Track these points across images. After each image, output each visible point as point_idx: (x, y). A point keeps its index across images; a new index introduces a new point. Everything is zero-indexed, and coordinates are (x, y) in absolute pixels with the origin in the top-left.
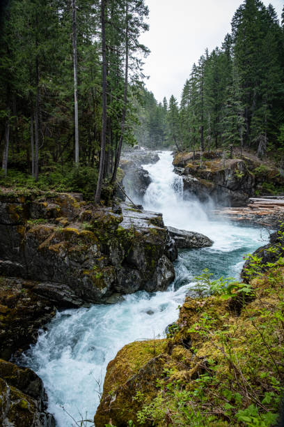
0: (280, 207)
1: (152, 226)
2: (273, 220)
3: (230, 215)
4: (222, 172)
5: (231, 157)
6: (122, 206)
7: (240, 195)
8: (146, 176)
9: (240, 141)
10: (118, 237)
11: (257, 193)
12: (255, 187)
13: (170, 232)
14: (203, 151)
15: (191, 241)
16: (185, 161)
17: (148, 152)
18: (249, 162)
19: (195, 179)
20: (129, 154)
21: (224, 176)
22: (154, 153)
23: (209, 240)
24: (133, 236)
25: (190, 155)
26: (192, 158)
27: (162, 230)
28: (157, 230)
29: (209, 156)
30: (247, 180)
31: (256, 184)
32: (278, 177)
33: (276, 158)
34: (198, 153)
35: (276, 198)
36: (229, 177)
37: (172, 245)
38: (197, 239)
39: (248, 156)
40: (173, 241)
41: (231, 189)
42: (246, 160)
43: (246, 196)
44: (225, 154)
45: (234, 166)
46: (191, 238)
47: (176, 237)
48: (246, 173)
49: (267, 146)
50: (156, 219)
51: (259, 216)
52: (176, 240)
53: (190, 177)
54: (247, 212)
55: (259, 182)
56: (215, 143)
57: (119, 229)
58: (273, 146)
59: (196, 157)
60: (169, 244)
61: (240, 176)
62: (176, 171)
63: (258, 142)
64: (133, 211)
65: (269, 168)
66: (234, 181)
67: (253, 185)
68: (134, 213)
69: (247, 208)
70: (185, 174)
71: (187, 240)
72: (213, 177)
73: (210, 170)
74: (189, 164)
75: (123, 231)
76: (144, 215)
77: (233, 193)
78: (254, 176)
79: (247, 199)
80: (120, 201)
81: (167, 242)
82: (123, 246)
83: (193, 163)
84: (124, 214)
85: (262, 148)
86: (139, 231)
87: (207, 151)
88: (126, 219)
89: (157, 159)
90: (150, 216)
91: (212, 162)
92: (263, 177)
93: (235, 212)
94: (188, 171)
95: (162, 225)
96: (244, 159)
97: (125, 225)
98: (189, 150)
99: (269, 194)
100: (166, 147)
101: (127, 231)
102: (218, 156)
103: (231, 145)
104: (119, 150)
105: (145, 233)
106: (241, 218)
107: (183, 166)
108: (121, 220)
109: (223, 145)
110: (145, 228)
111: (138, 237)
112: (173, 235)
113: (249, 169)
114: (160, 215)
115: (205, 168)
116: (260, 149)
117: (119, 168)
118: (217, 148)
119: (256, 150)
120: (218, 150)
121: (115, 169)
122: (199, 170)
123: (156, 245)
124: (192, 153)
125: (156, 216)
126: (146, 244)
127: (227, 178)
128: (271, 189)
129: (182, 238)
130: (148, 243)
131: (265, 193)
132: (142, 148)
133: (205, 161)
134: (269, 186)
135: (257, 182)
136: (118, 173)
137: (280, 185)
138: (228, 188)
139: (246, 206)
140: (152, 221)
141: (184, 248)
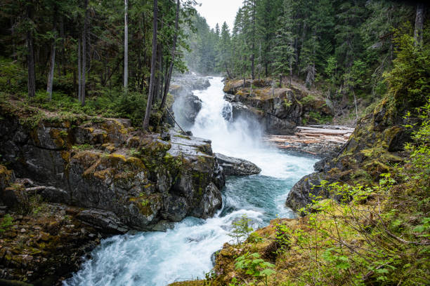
0: (326, 136)
1: (200, 154)
2: (318, 149)
3: (277, 142)
4: (271, 101)
5: (280, 86)
6: (171, 132)
7: (287, 123)
8: (196, 101)
9: (289, 71)
10: (165, 164)
11: (304, 122)
12: (302, 116)
13: (218, 159)
14: (253, 79)
15: (239, 168)
16: (236, 88)
17: (200, 78)
18: (298, 92)
19: (245, 107)
20: (180, 80)
21: (273, 105)
22: (206, 78)
23: (256, 167)
24: (181, 163)
25: (241, 82)
26: (242, 86)
27: (210, 158)
28: (206, 158)
29: (259, 85)
30: (295, 109)
31: (303, 114)
32: (324, 107)
33: (323, 88)
34: (249, 80)
35: (322, 127)
36: (277, 106)
37: (219, 172)
38: (245, 166)
39: (297, 86)
40: (221, 169)
41: (279, 118)
42: (295, 89)
43: (293, 124)
44: (275, 83)
45: (283, 95)
46: (239, 165)
47: (224, 164)
48: (294, 103)
49: (315, 76)
50: (205, 146)
51: (305, 145)
52: (224, 167)
53: (240, 104)
54: (294, 141)
55: (306, 111)
56: (265, 72)
57: (167, 156)
58: (321, 77)
59: (247, 85)
60: (217, 172)
61: (288, 105)
62: (226, 98)
63: (307, 73)
64: (182, 137)
65: (316, 98)
66: (283, 110)
67: (301, 113)
68: (182, 140)
69: (294, 137)
70: (235, 101)
71: (235, 167)
72: (262, 105)
73: (259, 98)
74: (240, 92)
75: (170, 159)
76: (193, 142)
77: (281, 121)
78: (301, 105)
79: (294, 127)
80: (169, 127)
81: (215, 169)
82: (170, 173)
83: (243, 91)
84: (172, 140)
85: (310, 78)
86: (187, 158)
87: (257, 80)
88: (174, 146)
89: (208, 85)
90: (199, 144)
91: (262, 90)
92: (311, 106)
93: (283, 140)
94: (237, 98)
95: (210, 153)
96: (292, 88)
97: (172, 153)
98: (240, 77)
99: (316, 123)
100: (217, 73)
101: (175, 158)
102: (267, 85)
103: (281, 74)
104: (169, 76)
105: (193, 161)
106: (288, 146)
107: (233, 93)
108: (169, 147)
109: (273, 74)
110: (193, 156)
111: (186, 165)
112: (221, 162)
113: (297, 98)
114: (209, 142)
115: (254, 96)
116: (308, 80)
117: (168, 94)
118: (267, 76)
119: (304, 80)
120: (268, 79)
121: (165, 95)
122: (249, 98)
123: (203, 173)
124: (242, 81)
125: (205, 144)
126: (193, 171)
127: (276, 106)
128: (318, 118)
129: (230, 165)
130: (196, 171)
131: (311, 122)
132: (193, 73)
133: (254, 89)
134: (316, 115)
135: (304, 111)
136: (167, 99)
137: (326, 115)
138: (277, 116)
139: (293, 134)
140: (201, 149)
141: (231, 175)
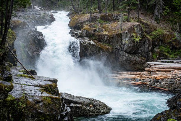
0: (177, 71)
1: (45, 94)
2: (170, 85)
3: (127, 79)
4: (120, 36)
5: (128, 20)
6: (13, 71)
7: (137, 59)
8: (40, 38)
9: (137, 4)
10: (7, 107)
11: (154, 56)
12: (152, 51)
13: (66, 100)
14: (100, 12)
15: (88, 108)
16: (82, 23)
17: (43, 12)
18: (146, 25)
19: (92, 42)
20: (22, 14)
21: (122, 40)
22: (49, 13)
23: (106, 107)
24: (24, 105)
25: (87, 16)
26: (88, 20)
27: (56, 99)
28: (52, 98)
29: (105, 19)
30: (144, 43)
31: (153, 48)
32: (173, 41)
33: (172, 21)
34: (95, 14)
35: (172, 62)
36: (126, 41)
37: (67, 113)
38: (94, 106)
39: (145, 20)
40: (69, 110)
41: (128, 53)
42: (143, 23)
43: (143, 60)
44: (122, 17)
45: (132, 29)
46: (88, 105)
47: (72, 105)
48: (143, 37)
49: (164, 9)
50: (50, 86)
51: (156, 81)
52: (71, 107)
53: (87, 40)
54: (145, 76)
55: (156, 45)
56: (112, 5)
57: (9, 98)
58: (169, 10)
59: (94, 19)
60: (64, 113)
61: (137, 39)
62: (73, 34)
63: (154, 6)
64: (25, 77)
65: (165, 32)
66: (131, 45)
67: (150, 48)
68: (26, 80)
69: (145, 73)
70: (81, 36)
71: (84, 108)
72: (110, 40)
73: (107, 33)
74: (86, 27)
75: (13, 101)
76: (37, 82)
77: (131, 56)
78: (151, 39)
79: (144, 63)
80: (11, 66)
81: (62, 111)
82: (12, 117)
83: (90, 26)
84: (15, 81)
85: (159, 12)
86: (31, 100)
87: (104, 14)
88: (17, 87)
89: (52, 19)
90: (43, 83)
91: (109, 25)
92: (160, 40)
93: (133, 76)
94: (84, 33)
95: (57, 93)
96: (141, 22)
97: (15, 94)
98: (86, 11)
99: (166, 57)
100: (63, 7)
101: (18, 100)
102: (115, 19)
103: (128, 8)
104: (10, 11)
105: (38, 102)
106: (139, 82)
107: (79, 29)
108: (11, 88)
109: (120, 7)
110: (37, 97)
111: (30, 107)
112: (69, 102)
113: (146, 32)
114: (55, 81)
115: (102, 31)
116: (156, 13)
117: (9, 30)
118: (114, 10)
119: (153, 13)
120: (115, 13)
121: (6, 32)
122: (96, 33)
123: (49, 115)
124: (89, 15)
125: (50, 83)
126: (38, 114)
127: (124, 41)
128: (168, 52)
129: (78, 105)
130: (41, 113)
131: (162, 57)
132: (36, 8)
133: (102, 24)
134: (166, 50)
135: (154, 45)
136: (9, 35)
137: (176, 49)
138: (126, 51)
139: (143, 70)
140: (46, 89)
141: (80, 116)
